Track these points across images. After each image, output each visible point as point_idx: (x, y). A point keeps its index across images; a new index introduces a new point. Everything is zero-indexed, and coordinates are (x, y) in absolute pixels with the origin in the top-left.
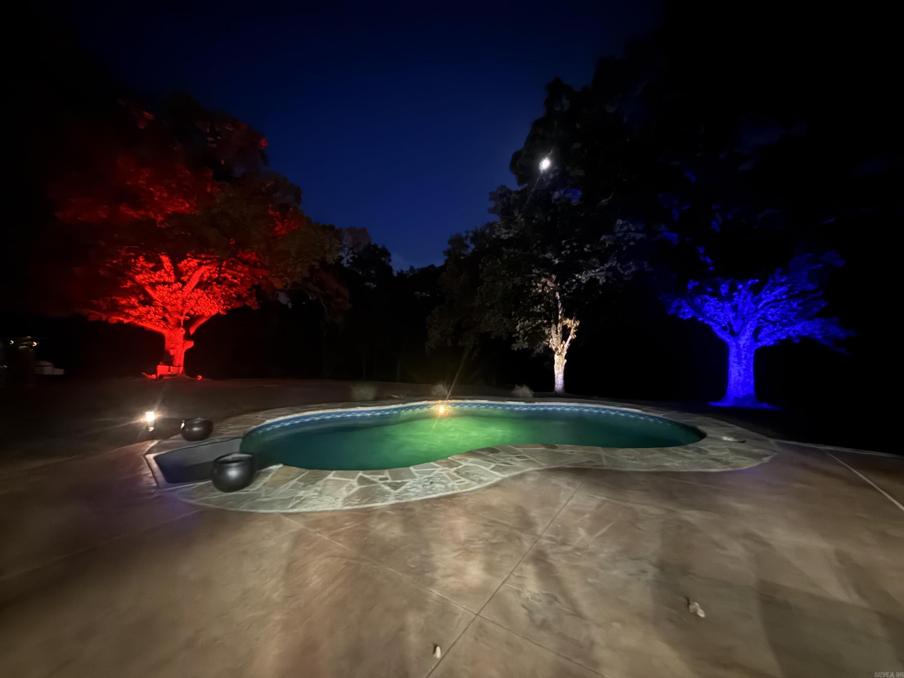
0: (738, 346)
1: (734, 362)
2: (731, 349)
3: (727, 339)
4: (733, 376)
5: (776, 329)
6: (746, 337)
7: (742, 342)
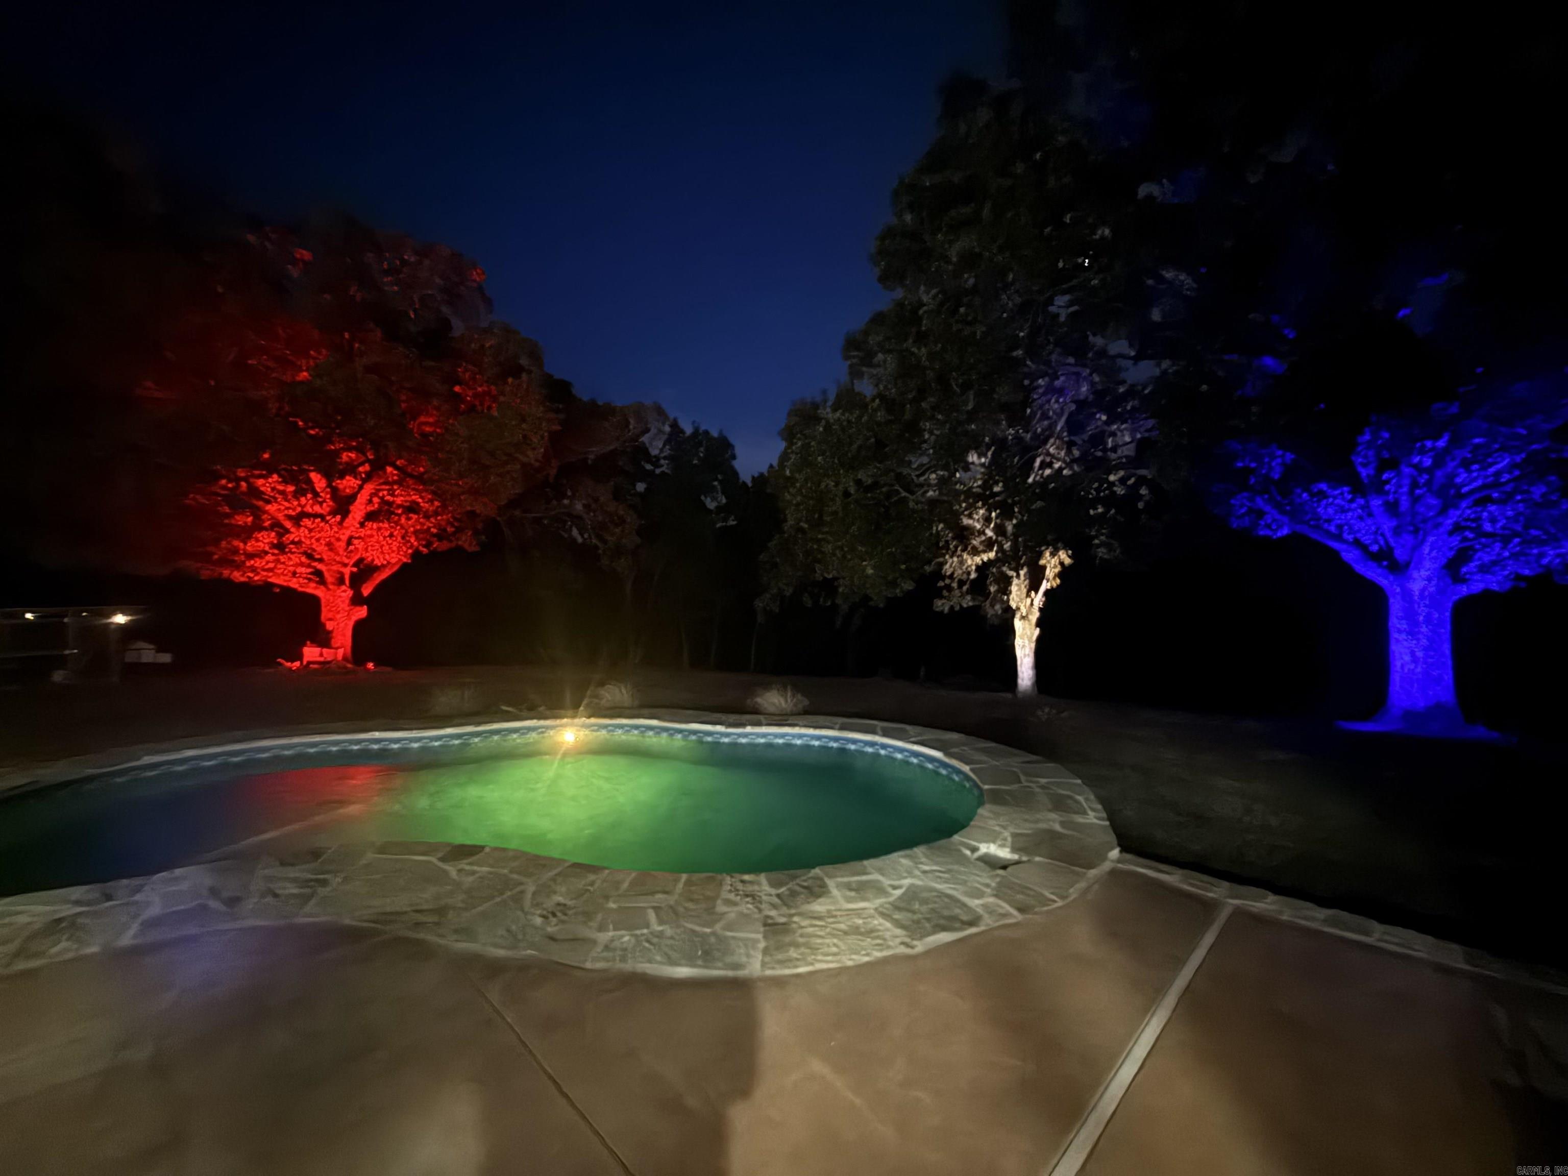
0: (1407, 594)
1: (1399, 631)
2: (1391, 600)
3: (1380, 579)
4: (1398, 664)
5: (1507, 554)
6: (1424, 573)
7: (1416, 586)
